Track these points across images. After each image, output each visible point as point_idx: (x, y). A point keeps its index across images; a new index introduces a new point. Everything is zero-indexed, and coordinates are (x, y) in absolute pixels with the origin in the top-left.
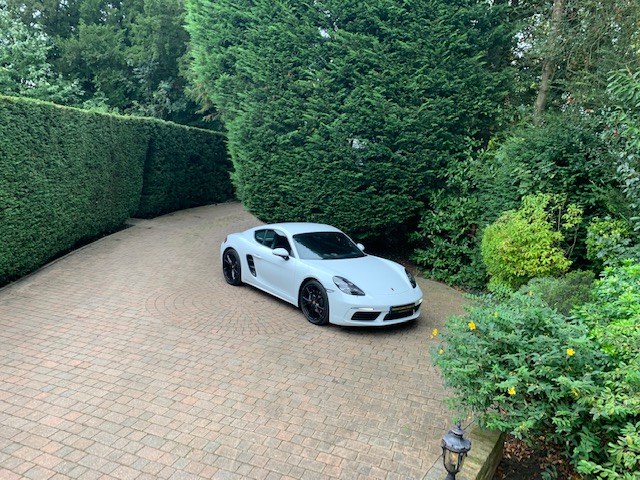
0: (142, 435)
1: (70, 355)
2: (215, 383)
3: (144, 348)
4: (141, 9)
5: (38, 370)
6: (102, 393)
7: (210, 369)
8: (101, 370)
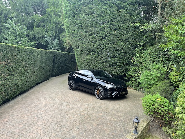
0: (61, 125)
1: (40, 109)
2: (77, 114)
3: (58, 107)
4: (50, 23)
5: (33, 112)
6: (49, 117)
7: (75, 111)
8: (48, 112)
